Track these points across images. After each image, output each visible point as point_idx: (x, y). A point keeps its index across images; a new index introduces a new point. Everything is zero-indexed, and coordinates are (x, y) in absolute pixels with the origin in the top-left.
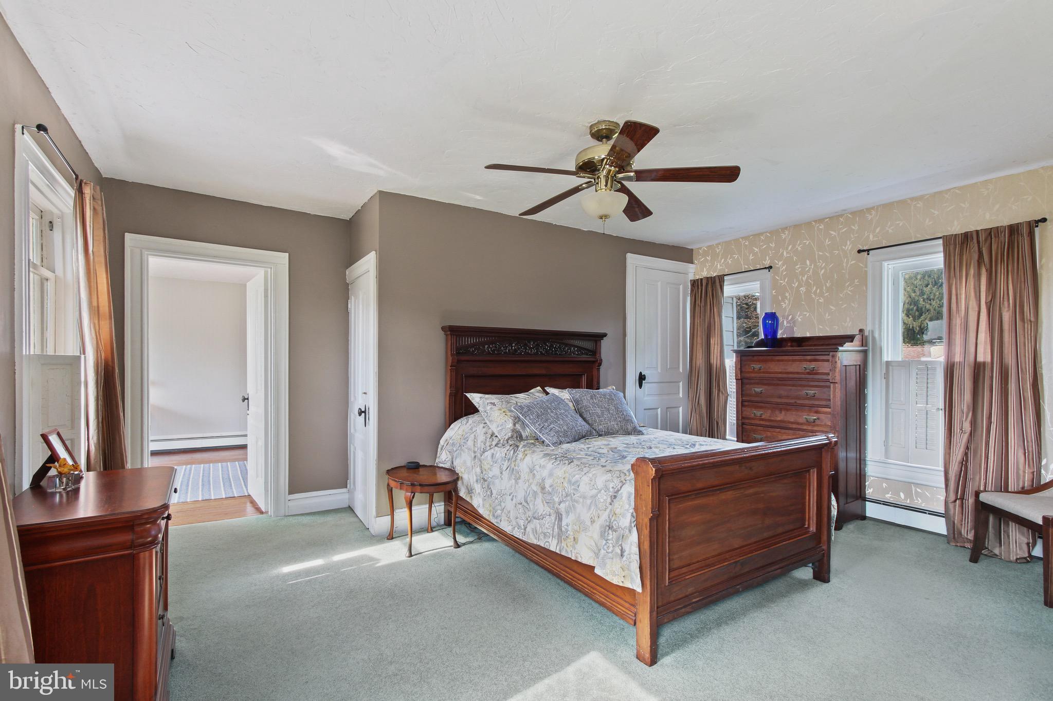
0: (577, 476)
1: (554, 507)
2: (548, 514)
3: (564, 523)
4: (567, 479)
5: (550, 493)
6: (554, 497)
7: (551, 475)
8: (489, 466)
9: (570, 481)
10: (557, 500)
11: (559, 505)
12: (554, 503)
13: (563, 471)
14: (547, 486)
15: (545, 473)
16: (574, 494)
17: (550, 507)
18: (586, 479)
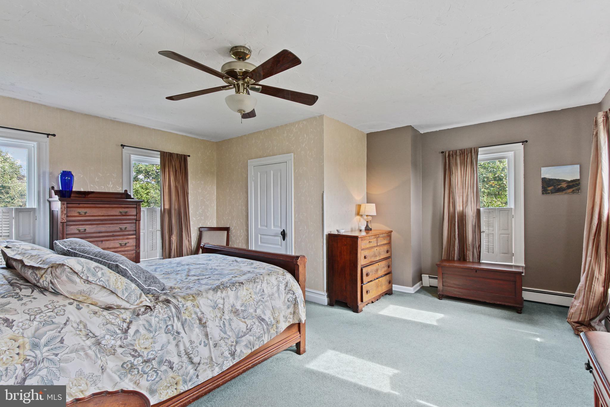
0: (258, 287)
1: (253, 317)
2: (253, 324)
3: (267, 319)
4: (253, 293)
5: (244, 311)
6: (249, 311)
7: (237, 298)
8: (151, 340)
9: (255, 293)
10: (251, 311)
11: (256, 312)
12: (252, 314)
13: (245, 290)
14: (238, 307)
15: (232, 300)
16: (263, 298)
17: (250, 319)
18: (265, 285)
